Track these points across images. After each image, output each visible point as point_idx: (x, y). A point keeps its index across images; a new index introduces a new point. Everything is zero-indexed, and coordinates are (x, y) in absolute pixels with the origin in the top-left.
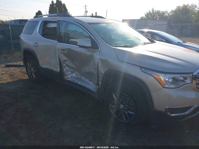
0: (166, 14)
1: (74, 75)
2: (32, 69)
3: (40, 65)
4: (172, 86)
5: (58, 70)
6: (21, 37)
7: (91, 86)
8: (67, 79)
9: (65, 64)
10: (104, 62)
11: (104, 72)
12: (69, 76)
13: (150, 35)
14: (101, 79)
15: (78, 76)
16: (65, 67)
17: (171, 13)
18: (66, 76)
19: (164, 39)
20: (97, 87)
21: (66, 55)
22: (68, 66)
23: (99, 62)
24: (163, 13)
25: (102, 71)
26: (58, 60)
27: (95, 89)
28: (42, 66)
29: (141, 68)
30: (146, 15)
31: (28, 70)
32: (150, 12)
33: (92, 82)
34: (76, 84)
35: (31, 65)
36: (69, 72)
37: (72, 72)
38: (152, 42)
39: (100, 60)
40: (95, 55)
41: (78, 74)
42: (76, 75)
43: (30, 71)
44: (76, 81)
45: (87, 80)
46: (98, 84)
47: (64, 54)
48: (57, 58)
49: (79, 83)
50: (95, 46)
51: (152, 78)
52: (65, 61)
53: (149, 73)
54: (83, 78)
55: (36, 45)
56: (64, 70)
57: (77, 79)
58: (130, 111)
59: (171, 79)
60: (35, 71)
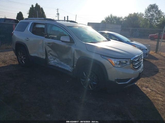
0: (121, 19)
1: (56, 61)
2: (22, 57)
3: (30, 54)
4: (119, 66)
5: (44, 57)
6: (14, 34)
7: (69, 68)
8: (51, 64)
9: (50, 53)
10: (78, 52)
11: (78, 58)
12: (52, 62)
13: (108, 35)
14: (75, 63)
15: (59, 62)
16: (49, 55)
17: (125, 19)
18: (50, 61)
19: (118, 38)
20: (73, 68)
21: (51, 47)
22: (51, 54)
23: (75, 52)
24: (119, 19)
25: (77, 57)
26: (44, 50)
27: (71, 70)
28: (31, 55)
29: (101, 55)
30: (106, 20)
31: (19, 58)
32: (109, 17)
33: (69, 65)
34: (58, 67)
35: (21, 54)
36: (52, 59)
37: (54, 59)
38: (109, 40)
39: (76, 51)
40: (72, 47)
41: (58, 60)
42: (57, 61)
43: (20, 59)
44: (57, 65)
45: (65, 64)
46: (73, 67)
47: (49, 46)
48: (44, 49)
49: (60, 66)
50: (72, 41)
51: (108, 62)
52: (50, 51)
53: (106, 58)
54: (62, 63)
55: (27, 39)
56: (49, 57)
57: (58, 63)
58: (94, 82)
59: (118, 62)
60: (25, 58)
